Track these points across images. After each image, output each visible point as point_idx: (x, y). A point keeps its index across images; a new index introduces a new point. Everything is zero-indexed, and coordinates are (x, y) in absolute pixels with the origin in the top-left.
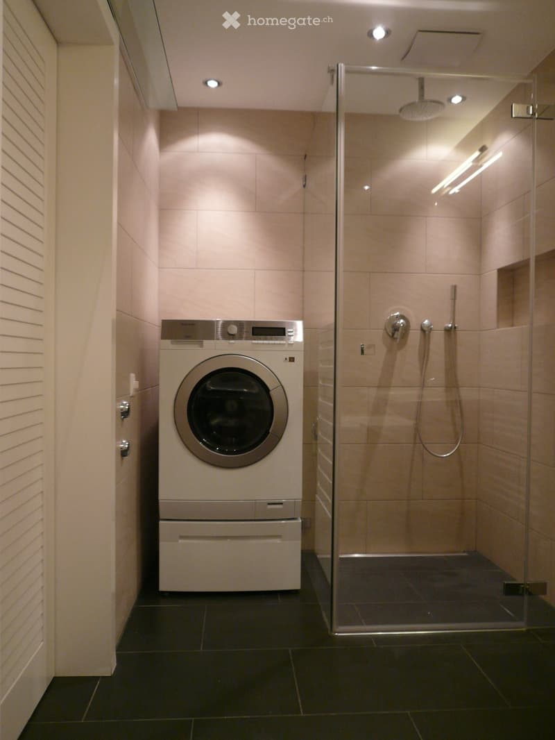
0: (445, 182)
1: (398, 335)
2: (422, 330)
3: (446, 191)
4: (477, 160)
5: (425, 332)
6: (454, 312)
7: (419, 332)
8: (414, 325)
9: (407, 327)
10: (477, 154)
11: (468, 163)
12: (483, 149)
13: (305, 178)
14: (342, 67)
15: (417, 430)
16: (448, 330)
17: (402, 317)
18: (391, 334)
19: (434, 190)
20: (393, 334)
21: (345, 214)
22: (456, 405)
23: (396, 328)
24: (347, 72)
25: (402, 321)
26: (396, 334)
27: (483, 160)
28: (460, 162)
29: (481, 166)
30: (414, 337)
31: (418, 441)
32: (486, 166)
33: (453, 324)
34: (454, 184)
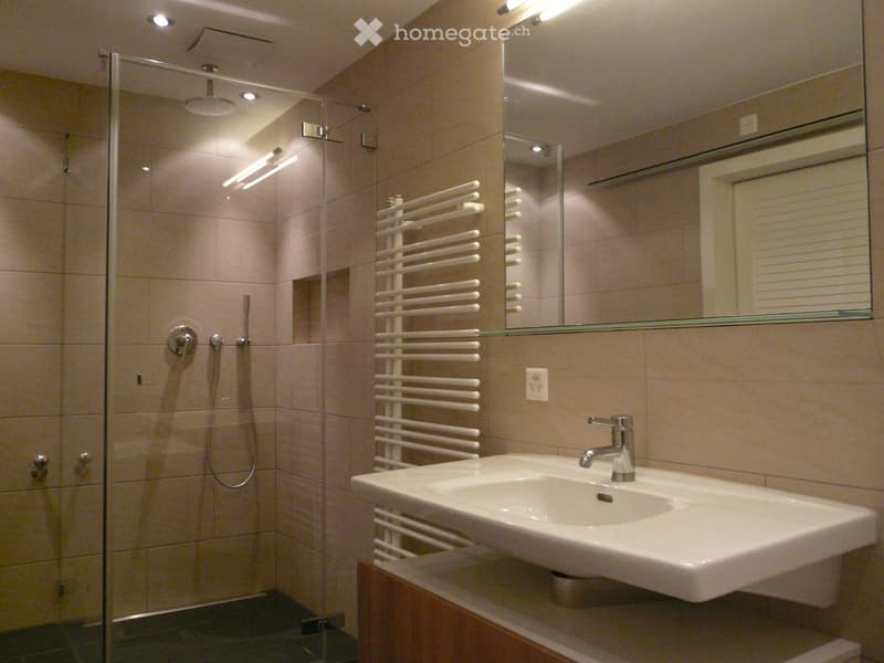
0: (239, 177)
1: (183, 351)
2: (212, 345)
3: (239, 186)
4: (272, 160)
5: (215, 347)
6: (246, 324)
7: (208, 347)
8: (202, 340)
9: (193, 344)
10: (271, 155)
11: (262, 162)
12: (277, 151)
13: (67, 162)
14: (116, 56)
15: (207, 456)
16: (241, 346)
17: (188, 330)
18: (174, 349)
19: (226, 184)
20: (177, 350)
21: (119, 209)
22: (250, 429)
23: (180, 343)
24: (121, 60)
25: (187, 335)
26: (182, 350)
27: (279, 161)
28: (252, 161)
29: (276, 166)
30: (203, 353)
31: (208, 469)
32: (280, 167)
33: (246, 337)
34: (247, 180)
